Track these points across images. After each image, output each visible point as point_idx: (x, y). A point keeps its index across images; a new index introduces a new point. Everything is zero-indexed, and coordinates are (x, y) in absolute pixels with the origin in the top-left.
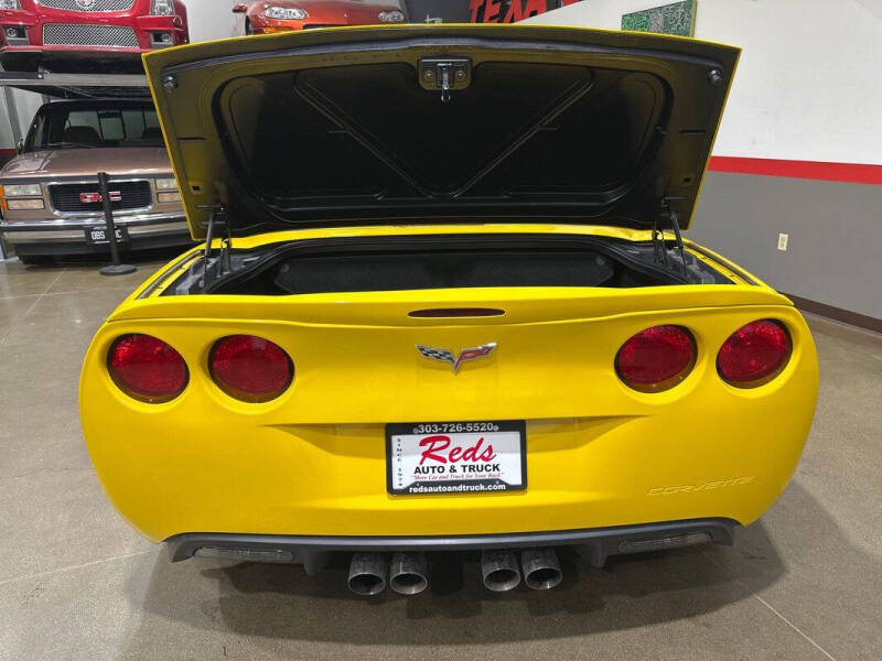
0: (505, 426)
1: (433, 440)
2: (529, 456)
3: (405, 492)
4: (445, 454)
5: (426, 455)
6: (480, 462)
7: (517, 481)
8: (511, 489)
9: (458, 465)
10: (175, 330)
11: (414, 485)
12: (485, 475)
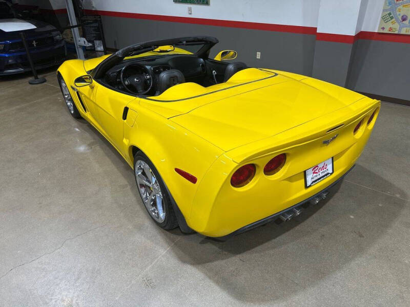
1: (315, 168)
2: (334, 163)
3: (310, 186)
4: (317, 171)
5: (314, 173)
6: (325, 170)
7: (332, 171)
8: (330, 174)
9: (320, 173)
10: (257, 160)
11: (312, 183)
12: (326, 173)
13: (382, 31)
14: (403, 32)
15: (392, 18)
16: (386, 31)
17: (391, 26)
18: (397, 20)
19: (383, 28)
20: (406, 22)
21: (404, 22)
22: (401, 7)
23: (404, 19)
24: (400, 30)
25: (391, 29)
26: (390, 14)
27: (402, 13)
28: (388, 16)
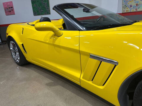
13: (123, 12)
14: (132, 11)
15: (126, 7)
16: (125, 12)
17: (127, 9)
18: (128, 7)
19: (124, 11)
20: (132, 7)
21: (131, 7)
22: (129, 2)
23: (131, 6)
24: (130, 10)
25: (127, 11)
26: (125, 5)
27: (130, 4)
28: (125, 6)
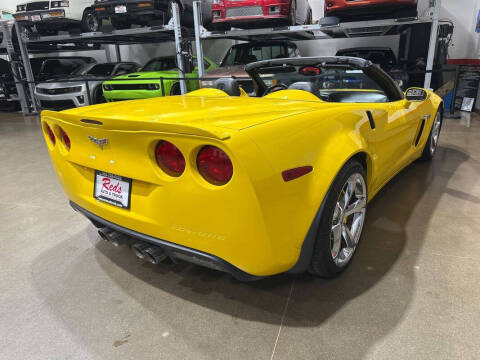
0: (124, 179)
1: (106, 180)
2: (132, 195)
3: (98, 198)
4: (108, 186)
6: (117, 193)
7: (126, 205)
8: (123, 207)
9: (111, 192)
11: (101, 197)
12: (118, 199)
